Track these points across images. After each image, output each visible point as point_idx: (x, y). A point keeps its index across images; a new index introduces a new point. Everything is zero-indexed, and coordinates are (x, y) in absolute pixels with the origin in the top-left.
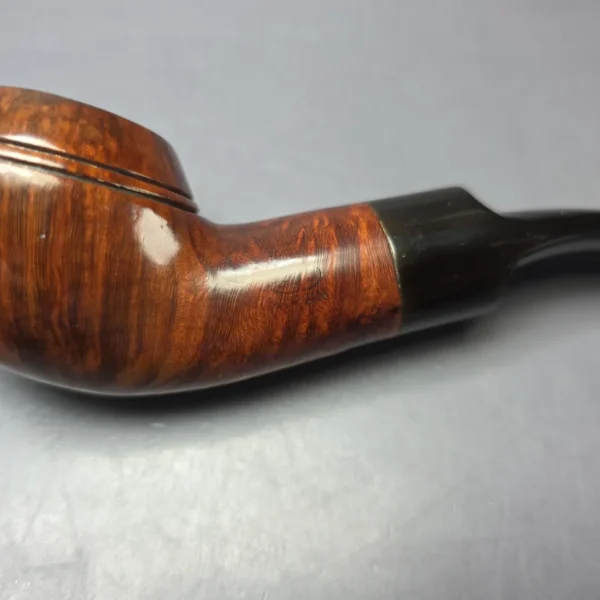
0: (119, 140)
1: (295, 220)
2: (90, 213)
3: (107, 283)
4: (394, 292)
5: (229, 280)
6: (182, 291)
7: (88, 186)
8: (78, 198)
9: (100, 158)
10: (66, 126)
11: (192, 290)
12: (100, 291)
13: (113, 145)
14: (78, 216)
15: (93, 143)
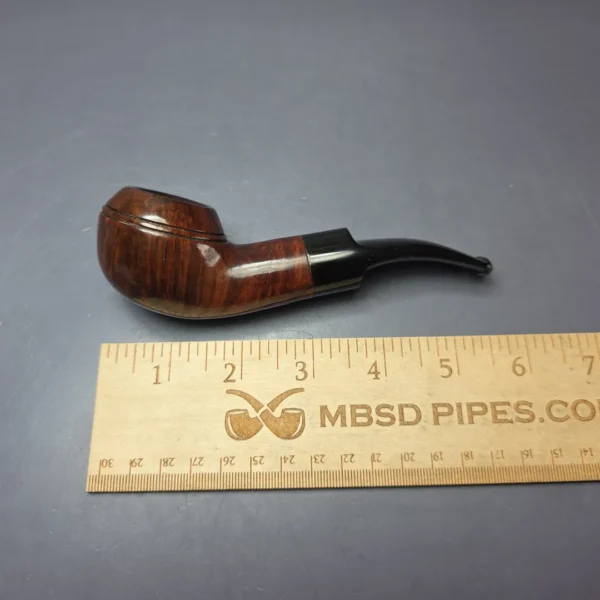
0: (193, 218)
1: (261, 244)
2: (182, 250)
3: (188, 276)
4: (309, 280)
5: (245, 269)
6: (218, 279)
7: (181, 238)
8: (177, 244)
9: (186, 227)
10: (172, 213)
11: (224, 277)
12: (185, 279)
13: (190, 220)
14: (177, 250)
15: (182, 220)
